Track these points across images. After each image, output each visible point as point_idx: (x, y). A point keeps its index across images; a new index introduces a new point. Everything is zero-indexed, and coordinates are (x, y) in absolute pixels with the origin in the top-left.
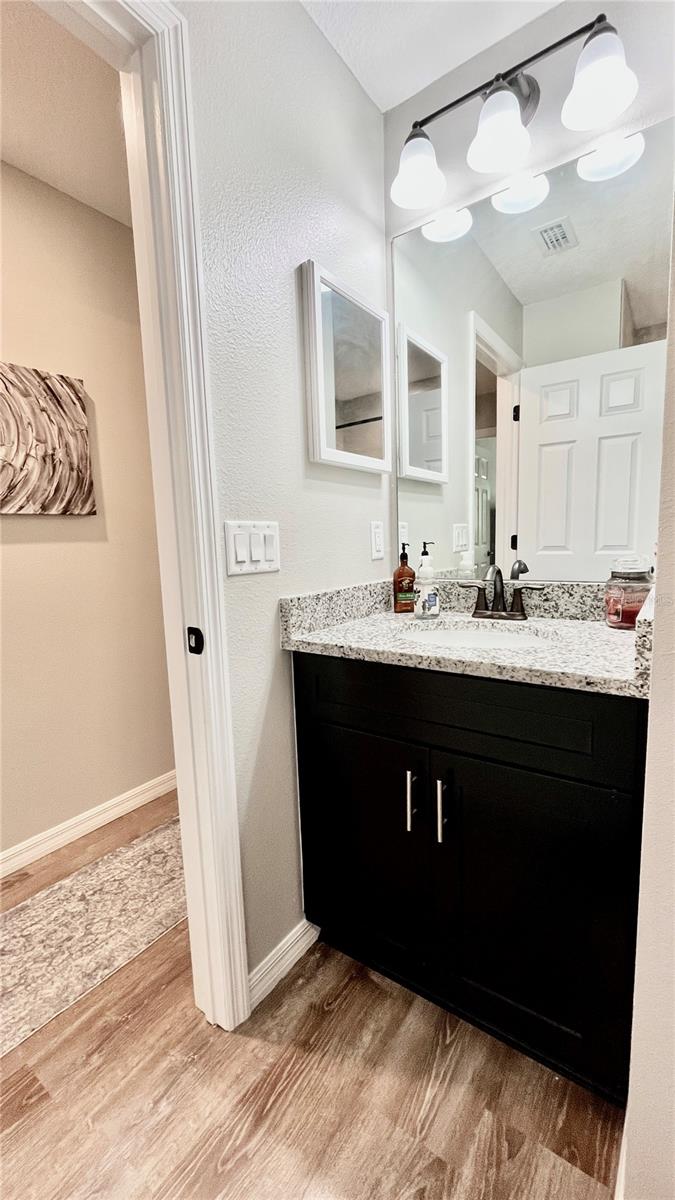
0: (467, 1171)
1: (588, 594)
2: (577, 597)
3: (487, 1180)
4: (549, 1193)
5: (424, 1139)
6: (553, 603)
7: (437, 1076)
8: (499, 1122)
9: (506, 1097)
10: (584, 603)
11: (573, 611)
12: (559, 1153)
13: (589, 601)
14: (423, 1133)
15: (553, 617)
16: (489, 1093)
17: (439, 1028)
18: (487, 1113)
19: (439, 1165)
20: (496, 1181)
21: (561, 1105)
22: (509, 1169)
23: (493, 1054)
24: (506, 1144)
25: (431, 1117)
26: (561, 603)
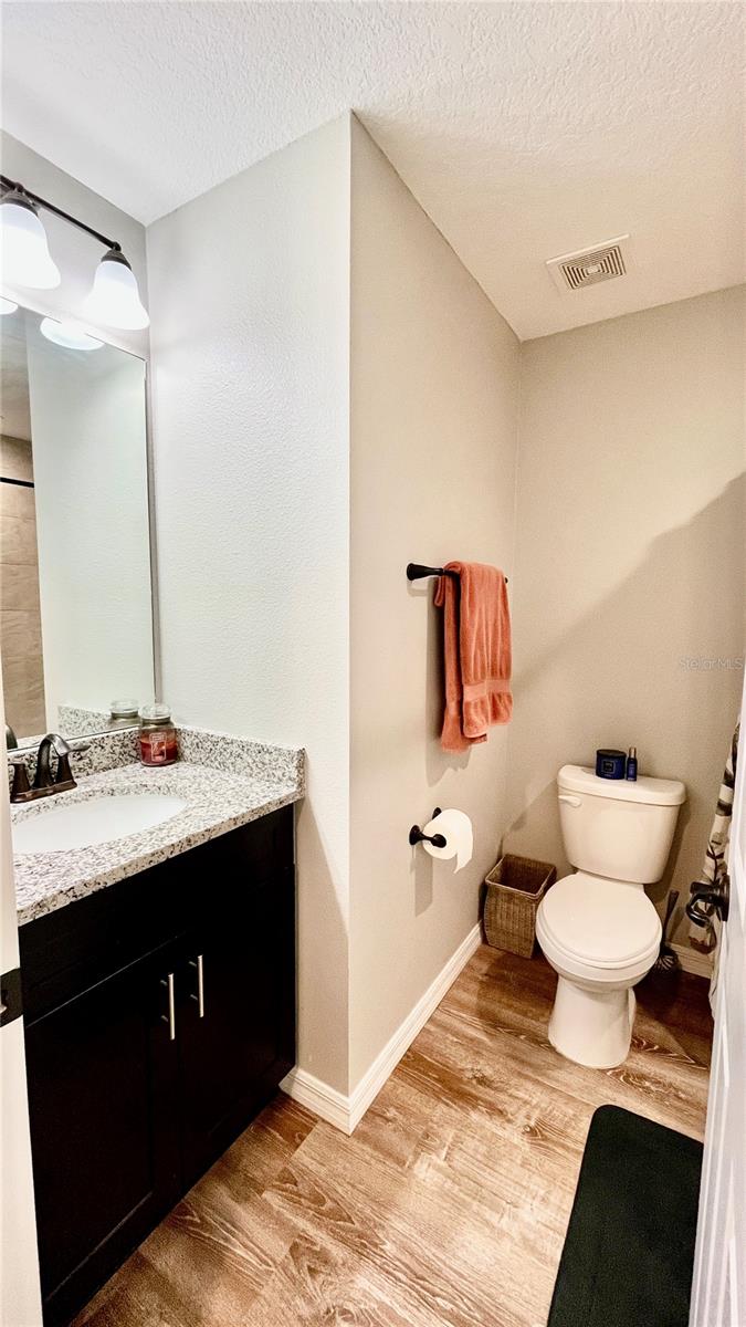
0: (302, 1224)
1: (117, 743)
2: (108, 748)
3: (309, 1208)
4: (318, 1162)
5: (275, 1262)
6: (87, 760)
7: (226, 1239)
8: (274, 1186)
9: (258, 1174)
10: (114, 753)
11: (106, 762)
12: (298, 1146)
13: (117, 750)
14: (270, 1263)
15: (88, 774)
16: (249, 1190)
17: (182, 1227)
18: (263, 1195)
19: (294, 1248)
20: (309, 1199)
21: (269, 1133)
22: (303, 1188)
23: (223, 1177)
24: (288, 1185)
25: (258, 1251)
26: (94, 757)
